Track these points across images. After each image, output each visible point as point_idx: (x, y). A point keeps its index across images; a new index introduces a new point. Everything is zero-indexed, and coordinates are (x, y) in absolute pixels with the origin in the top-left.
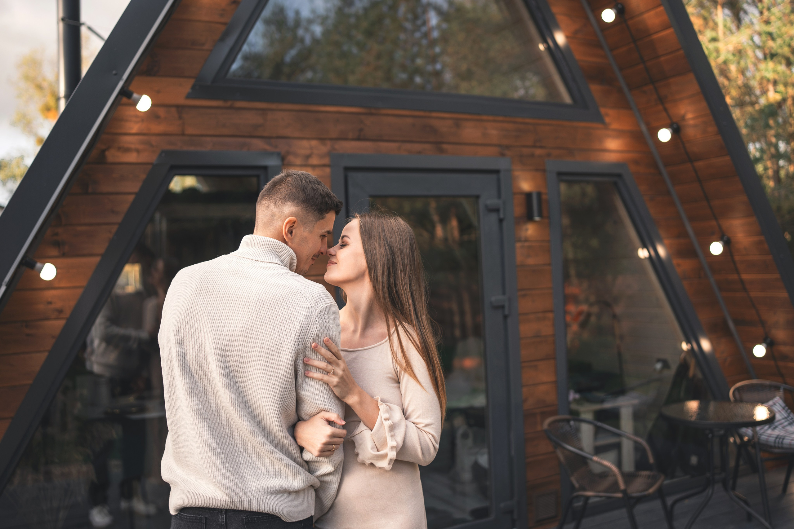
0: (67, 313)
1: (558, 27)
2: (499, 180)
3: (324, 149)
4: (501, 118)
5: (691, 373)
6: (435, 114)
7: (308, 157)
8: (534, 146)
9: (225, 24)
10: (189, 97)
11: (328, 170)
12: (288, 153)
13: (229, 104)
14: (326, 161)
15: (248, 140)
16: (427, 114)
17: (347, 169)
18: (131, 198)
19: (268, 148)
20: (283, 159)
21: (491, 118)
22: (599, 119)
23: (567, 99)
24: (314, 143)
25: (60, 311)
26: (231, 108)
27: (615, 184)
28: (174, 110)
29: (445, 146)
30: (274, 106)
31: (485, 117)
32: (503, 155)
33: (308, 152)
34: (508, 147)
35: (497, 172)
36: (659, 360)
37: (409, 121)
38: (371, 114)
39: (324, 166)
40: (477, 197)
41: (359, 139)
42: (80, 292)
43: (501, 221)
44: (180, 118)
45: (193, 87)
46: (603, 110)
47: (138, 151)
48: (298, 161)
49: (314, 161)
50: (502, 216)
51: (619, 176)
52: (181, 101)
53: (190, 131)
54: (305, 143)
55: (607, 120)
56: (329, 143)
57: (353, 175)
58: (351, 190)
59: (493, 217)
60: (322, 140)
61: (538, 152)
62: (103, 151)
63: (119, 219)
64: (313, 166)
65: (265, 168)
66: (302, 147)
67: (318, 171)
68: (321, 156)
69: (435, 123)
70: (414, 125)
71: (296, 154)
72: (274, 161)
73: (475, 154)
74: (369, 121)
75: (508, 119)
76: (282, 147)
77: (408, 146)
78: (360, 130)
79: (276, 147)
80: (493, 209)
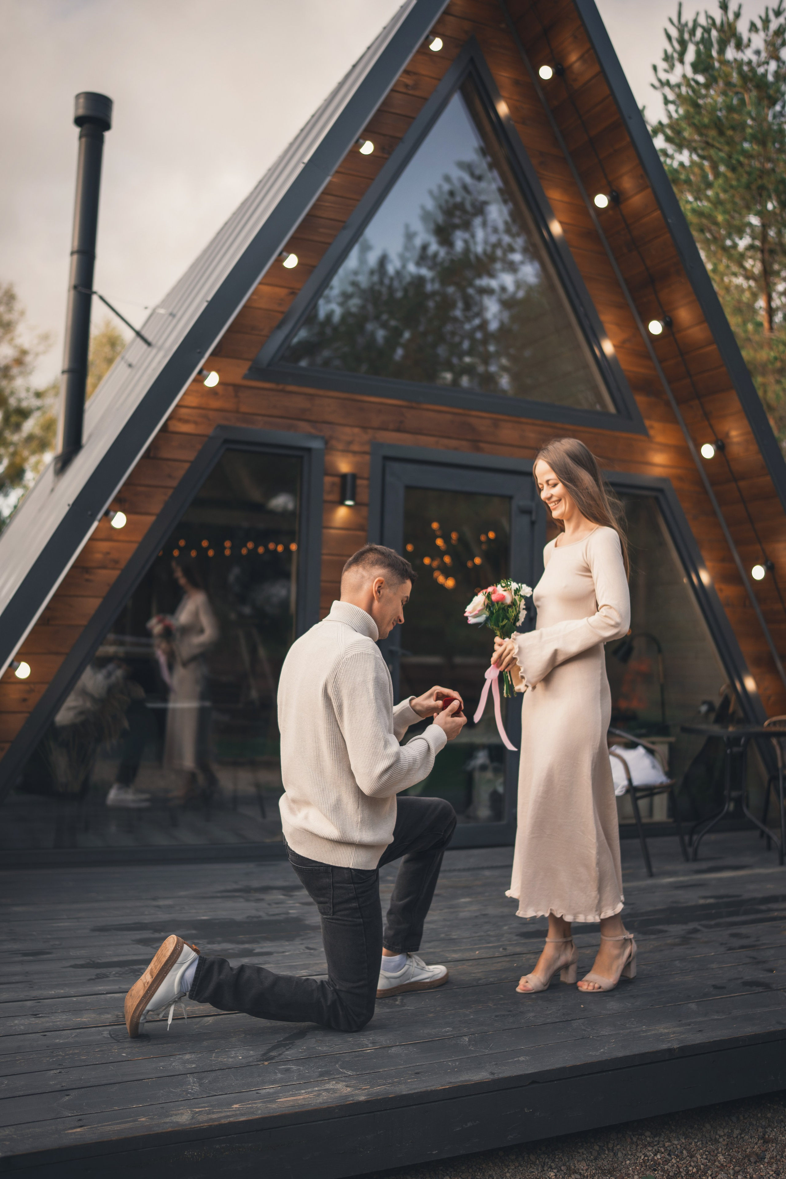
0: (123, 564)
1: (605, 335)
3: (366, 437)
5: (731, 709)
6: (474, 413)
7: (350, 443)
9: (282, 313)
10: (245, 377)
11: (367, 458)
12: (331, 438)
13: (281, 387)
14: (367, 448)
15: (296, 422)
16: (467, 412)
17: (386, 458)
18: (187, 466)
19: (313, 431)
20: (326, 442)
21: (529, 421)
22: (644, 431)
23: (612, 409)
24: (356, 430)
25: (116, 562)
26: (282, 391)
27: (657, 499)
28: (232, 389)
29: (482, 445)
30: (321, 392)
31: (523, 420)
33: (350, 438)
36: (704, 703)
37: (448, 417)
38: (413, 408)
39: (364, 453)
40: (510, 498)
41: (398, 430)
42: (135, 546)
43: (533, 523)
44: (237, 396)
45: (250, 369)
46: (647, 423)
47: (196, 423)
48: (340, 446)
50: (534, 518)
51: (661, 490)
52: (240, 380)
53: (244, 409)
54: (347, 430)
55: (652, 432)
56: (370, 431)
57: (390, 465)
58: (388, 479)
59: (525, 520)
60: (364, 428)
63: (174, 483)
64: (354, 453)
65: (309, 450)
66: (347, 432)
67: (358, 458)
68: (363, 444)
69: (474, 422)
70: (452, 422)
71: (338, 440)
72: (317, 444)
73: (512, 455)
74: (410, 414)
75: (547, 423)
76: (327, 431)
77: (446, 441)
78: (401, 422)
79: (321, 431)
80: (525, 511)
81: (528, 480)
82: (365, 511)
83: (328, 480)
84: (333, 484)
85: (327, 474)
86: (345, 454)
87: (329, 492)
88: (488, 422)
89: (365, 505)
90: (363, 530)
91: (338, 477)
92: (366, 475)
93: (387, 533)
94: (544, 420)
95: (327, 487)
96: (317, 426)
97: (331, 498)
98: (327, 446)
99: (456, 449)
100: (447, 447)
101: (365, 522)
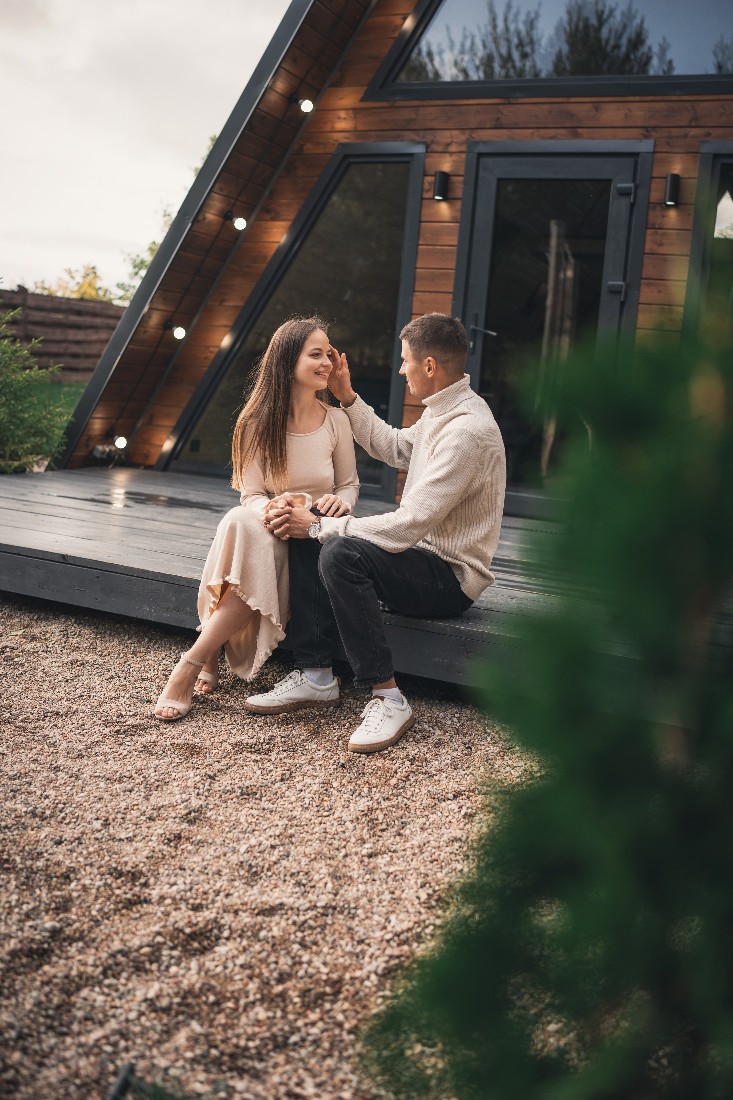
2: (636, 163)
3: (463, 138)
4: (650, 98)
6: (573, 100)
7: (449, 145)
8: (690, 127)
9: (394, 39)
10: (362, 100)
11: (464, 156)
12: (433, 142)
13: (390, 104)
14: (464, 148)
15: (402, 133)
16: (565, 100)
17: (480, 155)
18: (316, 179)
19: (417, 138)
20: (427, 147)
21: (637, 98)
24: (455, 133)
26: (392, 107)
28: (351, 112)
29: (580, 130)
30: (424, 103)
31: (630, 99)
32: (647, 137)
33: (449, 140)
34: (655, 128)
35: (636, 155)
37: (546, 107)
38: (510, 104)
39: (461, 152)
40: (609, 181)
41: (495, 127)
43: (632, 205)
44: (355, 118)
45: (366, 93)
47: (324, 144)
49: (453, 148)
50: (632, 200)
52: (357, 104)
53: (361, 127)
54: (448, 133)
56: (467, 131)
57: (484, 160)
58: (481, 173)
59: (624, 203)
60: (462, 129)
61: (693, 132)
62: (302, 145)
64: (451, 153)
65: (412, 155)
66: (445, 137)
67: (455, 157)
68: (460, 144)
69: (573, 108)
70: (550, 112)
71: (438, 144)
72: (419, 149)
73: (614, 138)
74: (506, 110)
75: (659, 98)
76: (429, 137)
77: (542, 132)
78: (498, 119)
79: (424, 137)
80: (624, 193)
81: (631, 160)
82: (459, 204)
83: (429, 179)
84: (430, 184)
85: (425, 175)
86: (444, 155)
87: (428, 191)
88: (589, 106)
89: (459, 199)
90: (457, 222)
91: (435, 176)
92: (462, 172)
93: (478, 223)
94: (656, 95)
95: (426, 186)
96: (421, 133)
97: (429, 195)
98: (429, 150)
99: (553, 138)
100: (543, 138)
101: (458, 215)
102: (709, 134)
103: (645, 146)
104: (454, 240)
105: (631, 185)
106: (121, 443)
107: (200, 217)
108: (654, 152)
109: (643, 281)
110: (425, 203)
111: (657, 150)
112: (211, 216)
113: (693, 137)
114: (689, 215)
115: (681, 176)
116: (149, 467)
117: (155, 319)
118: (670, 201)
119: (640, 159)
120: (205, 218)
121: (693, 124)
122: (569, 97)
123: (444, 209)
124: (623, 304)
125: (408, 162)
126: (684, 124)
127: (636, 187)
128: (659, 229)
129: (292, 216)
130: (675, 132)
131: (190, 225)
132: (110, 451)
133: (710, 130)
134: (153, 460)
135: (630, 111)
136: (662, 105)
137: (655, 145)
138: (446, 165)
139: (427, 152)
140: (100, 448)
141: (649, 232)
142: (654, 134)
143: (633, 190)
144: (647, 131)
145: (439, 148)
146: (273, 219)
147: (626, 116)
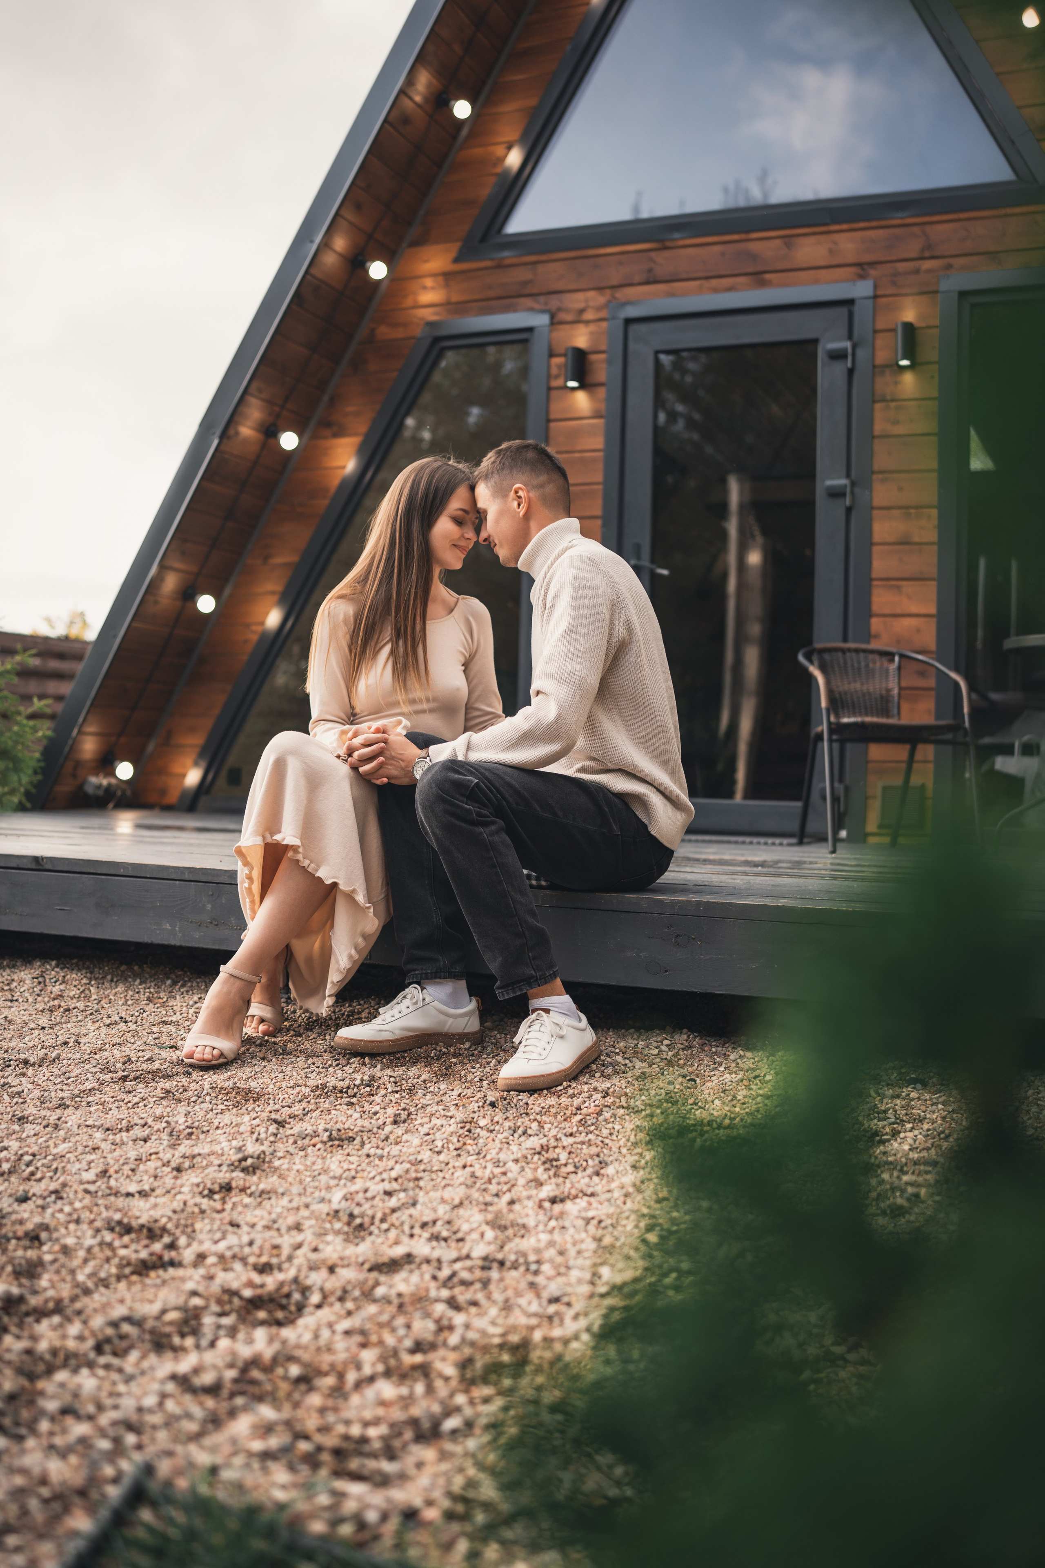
2: (851, 315)
3: (602, 300)
4: (863, 225)
7: (582, 311)
8: (923, 258)
10: (456, 260)
11: (604, 325)
12: (559, 310)
13: (495, 262)
14: (603, 314)
15: (516, 300)
16: (743, 236)
17: (628, 322)
19: (537, 306)
20: (552, 316)
21: (845, 226)
24: (591, 294)
26: (498, 266)
28: (440, 278)
29: (768, 276)
30: (544, 257)
32: (862, 277)
33: (581, 305)
34: (873, 264)
35: (850, 302)
37: (718, 248)
38: (666, 248)
39: (601, 320)
40: (815, 341)
41: (647, 283)
43: (851, 372)
44: (447, 286)
45: (461, 250)
47: (404, 325)
49: (589, 315)
50: (850, 364)
52: (449, 267)
54: (580, 296)
56: (608, 291)
57: (634, 328)
58: (632, 346)
59: (839, 369)
60: (600, 289)
61: (927, 265)
62: (373, 329)
64: (587, 322)
65: (530, 330)
66: (576, 301)
67: (592, 327)
68: (598, 309)
69: (755, 247)
70: (723, 254)
71: (567, 310)
72: (540, 320)
73: (816, 281)
74: (661, 257)
75: (875, 224)
76: (554, 302)
77: (714, 282)
78: (650, 271)
79: (546, 303)
80: (838, 356)
81: (843, 311)
82: (602, 392)
83: (557, 361)
84: (559, 367)
85: (551, 355)
86: (575, 326)
87: (557, 377)
88: (778, 242)
89: (602, 384)
90: (600, 417)
91: (565, 355)
92: (603, 347)
93: (631, 415)
94: (869, 220)
95: (554, 371)
96: (542, 299)
97: (558, 383)
98: (556, 320)
99: (730, 289)
100: (716, 290)
101: (603, 406)
102: (949, 267)
103: (862, 289)
104: (598, 442)
105: (848, 345)
106: (125, 771)
107: (231, 432)
108: (875, 297)
109: (875, 477)
110: (554, 394)
111: (879, 292)
112: (246, 431)
113: (928, 271)
114: (932, 377)
115: (917, 324)
116: (168, 808)
117: (171, 583)
118: (903, 358)
119: (857, 309)
120: (237, 433)
121: (927, 254)
122: (747, 232)
123: (582, 401)
124: (849, 510)
125: (525, 341)
126: (913, 255)
127: (854, 347)
128: (892, 400)
129: (362, 427)
130: (902, 267)
131: (216, 442)
132: (110, 785)
133: (951, 261)
134: (173, 797)
135: (835, 243)
136: (880, 233)
137: (876, 287)
138: (581, 339)
139: (552, 323)
140: (94, 780)
141: (878, 406)
142: (872, 272)
143: (850, 351)
144: (862, 269)
145: (569, 317)
146: (336, 435)
147: (831, 251)
